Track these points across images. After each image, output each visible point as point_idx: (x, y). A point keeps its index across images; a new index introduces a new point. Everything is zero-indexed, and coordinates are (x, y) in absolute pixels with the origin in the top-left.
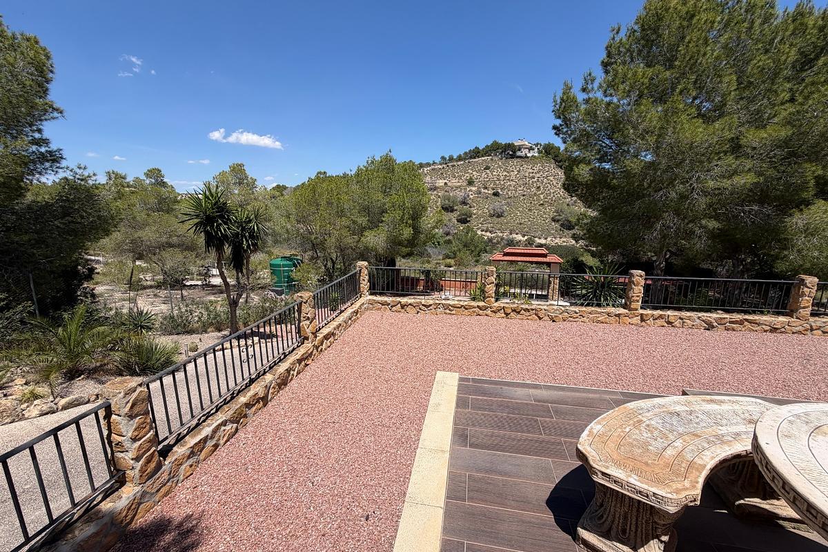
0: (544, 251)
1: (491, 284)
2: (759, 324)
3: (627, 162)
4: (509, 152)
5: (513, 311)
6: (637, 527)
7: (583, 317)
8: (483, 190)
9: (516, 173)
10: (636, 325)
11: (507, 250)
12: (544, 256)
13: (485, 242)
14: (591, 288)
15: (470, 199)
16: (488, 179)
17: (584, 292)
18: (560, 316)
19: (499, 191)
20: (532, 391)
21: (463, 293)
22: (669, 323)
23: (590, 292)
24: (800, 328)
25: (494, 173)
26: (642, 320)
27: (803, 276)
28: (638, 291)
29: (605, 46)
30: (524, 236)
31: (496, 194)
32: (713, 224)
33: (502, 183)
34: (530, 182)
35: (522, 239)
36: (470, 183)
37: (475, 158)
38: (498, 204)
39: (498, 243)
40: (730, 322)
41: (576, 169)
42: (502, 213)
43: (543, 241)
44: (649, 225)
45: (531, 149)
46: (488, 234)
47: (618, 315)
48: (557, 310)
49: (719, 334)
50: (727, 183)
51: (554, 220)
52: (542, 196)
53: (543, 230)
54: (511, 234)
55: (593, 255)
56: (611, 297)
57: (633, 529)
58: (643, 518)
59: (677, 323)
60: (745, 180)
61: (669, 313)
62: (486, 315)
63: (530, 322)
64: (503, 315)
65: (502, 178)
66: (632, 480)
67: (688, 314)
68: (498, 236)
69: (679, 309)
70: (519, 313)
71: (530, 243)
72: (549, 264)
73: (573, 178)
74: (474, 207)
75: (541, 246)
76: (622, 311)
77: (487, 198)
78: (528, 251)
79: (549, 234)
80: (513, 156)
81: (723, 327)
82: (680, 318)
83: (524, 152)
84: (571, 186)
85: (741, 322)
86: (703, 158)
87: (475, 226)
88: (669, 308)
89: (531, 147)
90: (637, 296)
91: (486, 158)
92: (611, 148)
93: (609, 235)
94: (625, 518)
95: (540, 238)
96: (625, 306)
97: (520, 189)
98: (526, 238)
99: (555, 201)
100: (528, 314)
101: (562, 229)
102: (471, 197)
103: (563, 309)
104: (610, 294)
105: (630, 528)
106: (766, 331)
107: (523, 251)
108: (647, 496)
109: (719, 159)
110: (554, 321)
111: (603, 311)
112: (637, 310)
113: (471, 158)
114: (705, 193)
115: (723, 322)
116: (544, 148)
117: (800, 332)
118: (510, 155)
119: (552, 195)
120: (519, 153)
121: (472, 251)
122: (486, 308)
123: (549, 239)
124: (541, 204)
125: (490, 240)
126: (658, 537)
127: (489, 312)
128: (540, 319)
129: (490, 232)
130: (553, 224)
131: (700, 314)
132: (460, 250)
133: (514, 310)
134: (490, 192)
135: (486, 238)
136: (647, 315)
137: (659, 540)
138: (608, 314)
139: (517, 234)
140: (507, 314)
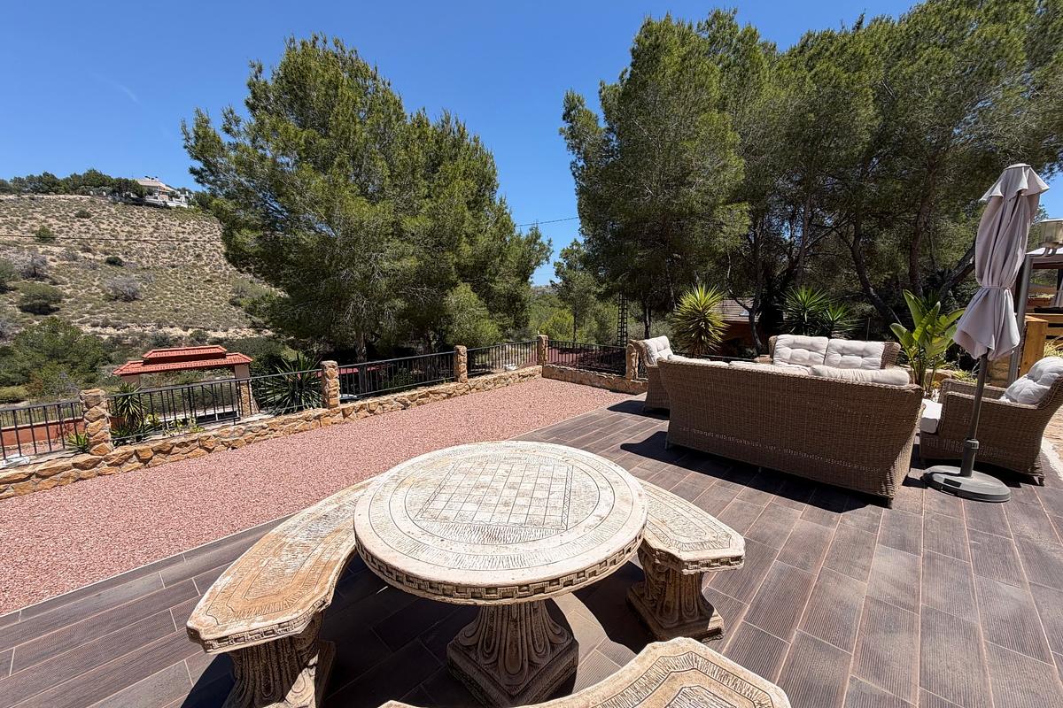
0: (220, 349)
1: (98, 418)
2: (439, 394)
3: (300, 235)
4: (131, 194)
5: (156, 453)
6: (280, 671)
7: (275, 431)
8: (80, 254)
9: (152, 230)
10: (340, 423)
11: (151, 354)
12: (223, 356)
13: (104, 346)
14: (287, 390)
15: (50, 268)
16: (89, 236)
17: (278, 397)
18: (241, 438)
19: (121, 257)
20: (161, 573)
21: (59, 446)
22: (371, 411)
23: (285, 396)
24: (464, 390)
25: (102, 226)
26: (345, 416)
27: (458, 346)
28: (333, 384)
29: (246, 83)
30: (186, 329)
31: (114, 262)
32: (400, 304)
33: (125, 244)
34: (182, 246)
35: (184, 333)
36: (44, 237)
37: (47, 192)
38: (119, 279)
39: (135, 343)
40: (420, 397)
41: (237, 235)
42: (133, 294)
43: (221, 335)
44: (341, 309)
45: (172, 196)
46: (110, 330)
47: (318, 417)
48: (234, 431)
49: (414, 409)
50: (397, 265)
51: (234, 303)
52: (207, 269)
53: (218, 319)
54: (160, 327)
55: (293, 346)
56: (313, 396)
57: (277, 677)
58: (284, 657)
59: (378, 411)
60: (410, 263)
61: (369, 401)
62: (99, 475)
63: (192, 461)
64: (138, 464)
65: (122, 236)
66: (254, 626)
67: (386, 398)
68: (133, 333)
69: (378, 395)
70: (168, 453)
71: (199, 339)
72: (231, 367)
73: (236, 246)
74: (64, 283)
75: (219, 341)
76: (321, 411)
77: (94, 268)
78: (197, 352)
79: (230, 324)
80: (140, 202)
81: (414, 403)
82: (380, 404)
83: (161, 199)
84: (237, 257)
85: (426, 396)
86: (375, 239)
87: (73, 318)
88: (368, 396)
89: (173, 193)
90: (334, 390)
91: (77, 197)
92: (280, 213)
93: (297, 321)
94: (266, 671)
95: (215, 331)
96: (325, 405)
97: (163, 255)
98: (190, 331)
99: (230, 277)
100: (187, 449)
101: (249, 315)
102: (53, 264)
103: (243, 427)
104: (311, 392)
105: (274, 678)
106: (444, 398)
107: (187, 353)
108: (274, 633)
109: (389, 240)
110: (233, 448)
111: (298, 416)
112: (337, 405)
113: (36, 191)
114: (384, 274)
115: (414, 398)
116: (196, 198)
117: (464, 393)
118: (133, 199)
119: (224, 268)
120: (150, 199)
121: (75, 365)
122: (96, 463)
123: (231, 331)
124: (208, 281)
125: (117, 341)
126: (306, 666)
127: (104, 467)
128: (209, 451)
129: (114, 327)
130: (233, 308)
131: (396, 396)
132: (39, 366)
133: (158, 451)
134: (97, 257)
135: (106, 337)
136: (348, 409)
137: (308, 667)
138: (307, 420)
139: (172, 327)
140: (145, 462)
